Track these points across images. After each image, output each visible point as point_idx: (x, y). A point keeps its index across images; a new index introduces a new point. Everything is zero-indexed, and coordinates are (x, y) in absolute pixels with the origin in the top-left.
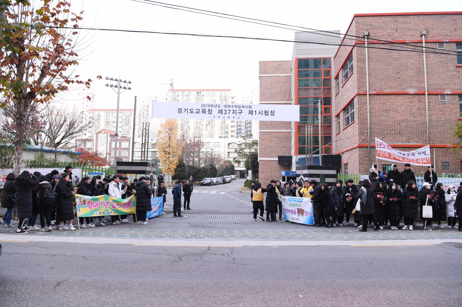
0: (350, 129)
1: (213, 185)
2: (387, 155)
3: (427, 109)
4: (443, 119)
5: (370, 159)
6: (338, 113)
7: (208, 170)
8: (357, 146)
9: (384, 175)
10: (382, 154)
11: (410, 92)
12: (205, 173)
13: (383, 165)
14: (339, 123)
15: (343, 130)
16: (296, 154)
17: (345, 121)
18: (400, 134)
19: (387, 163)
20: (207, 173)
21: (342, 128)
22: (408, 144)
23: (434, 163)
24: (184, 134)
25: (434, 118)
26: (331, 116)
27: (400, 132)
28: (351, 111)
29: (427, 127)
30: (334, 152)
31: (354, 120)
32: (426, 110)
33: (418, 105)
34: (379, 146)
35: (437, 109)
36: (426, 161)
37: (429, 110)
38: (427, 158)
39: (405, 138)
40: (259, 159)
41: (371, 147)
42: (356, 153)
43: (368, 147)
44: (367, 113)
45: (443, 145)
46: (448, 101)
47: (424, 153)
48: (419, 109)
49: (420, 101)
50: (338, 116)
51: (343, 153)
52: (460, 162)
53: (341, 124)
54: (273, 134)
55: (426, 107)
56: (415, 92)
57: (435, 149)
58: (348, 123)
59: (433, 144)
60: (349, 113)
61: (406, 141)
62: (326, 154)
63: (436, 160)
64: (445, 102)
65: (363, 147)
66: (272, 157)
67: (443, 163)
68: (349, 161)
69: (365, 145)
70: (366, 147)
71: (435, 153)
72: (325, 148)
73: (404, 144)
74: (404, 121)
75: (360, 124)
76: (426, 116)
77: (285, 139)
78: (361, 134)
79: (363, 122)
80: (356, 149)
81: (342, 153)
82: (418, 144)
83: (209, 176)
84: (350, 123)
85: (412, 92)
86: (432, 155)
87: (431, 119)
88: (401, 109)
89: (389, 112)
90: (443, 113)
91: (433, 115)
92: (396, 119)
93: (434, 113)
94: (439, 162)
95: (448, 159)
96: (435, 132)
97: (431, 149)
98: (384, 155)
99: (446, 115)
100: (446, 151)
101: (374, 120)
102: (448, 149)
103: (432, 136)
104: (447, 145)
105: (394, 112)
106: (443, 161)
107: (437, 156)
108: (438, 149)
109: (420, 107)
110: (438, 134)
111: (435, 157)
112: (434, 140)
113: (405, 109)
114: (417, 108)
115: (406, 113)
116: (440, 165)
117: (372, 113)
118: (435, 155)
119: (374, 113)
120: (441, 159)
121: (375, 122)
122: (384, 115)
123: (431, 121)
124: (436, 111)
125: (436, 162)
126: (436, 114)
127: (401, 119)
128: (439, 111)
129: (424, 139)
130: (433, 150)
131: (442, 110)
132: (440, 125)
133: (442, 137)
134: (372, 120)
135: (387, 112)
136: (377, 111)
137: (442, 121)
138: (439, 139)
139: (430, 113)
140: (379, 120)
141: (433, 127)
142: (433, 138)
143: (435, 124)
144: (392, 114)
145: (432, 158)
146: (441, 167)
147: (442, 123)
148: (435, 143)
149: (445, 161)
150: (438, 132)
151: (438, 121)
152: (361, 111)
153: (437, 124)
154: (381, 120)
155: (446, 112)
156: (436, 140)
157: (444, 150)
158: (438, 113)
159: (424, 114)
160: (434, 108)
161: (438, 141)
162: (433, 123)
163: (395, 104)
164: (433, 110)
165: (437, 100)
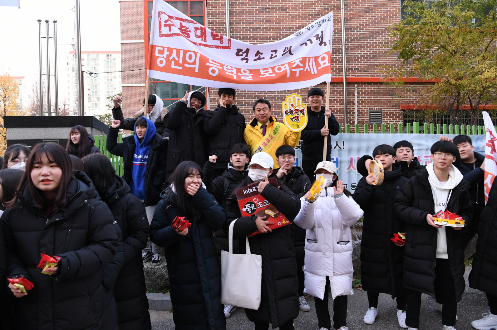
2: (194, 63)
3: (342, 6)
4: (371, 27)
10: (177, 63)
23: (355, 113)
25: (354, 25)
29: (342, 42)
32: (340, 9)
34: (165, 30)
35: (361, 8)
37: (345, 10)
45: (370, 77)
48: (326, 6)
52: (401, 110)
55: (340, 3)
57: (356, 86)
59: (354, 77)
63: (358, 109)
67: (371, 112)
71: (356, 94)
76: (341, 20)
86: (351, 98)
87: (350, 27)
88: (293, 6)
89: (270, 12)
90: (371, 16)
91: (354, 18)
92: (283, 26)
93: (355, 16)
94: (364, 111)
95: (380, 106)
96: (357, 53)
97: (350, 86)
98: (186, 65)
99: (376, 19)
100: (377, 91)
101: (240, 28)
102: (381, 86)
103: (352, 60)
104: (379, 78)
105: (279, 12)
106: (372, 108)
107: (360, 100)
108: (362, 86)
109: (329, 3)
110: (363, 56)
111: (358, 102)
112: (355, 69)
113: (301, 6)
114: (324, 4)
115: (302, 15)
116: (365, 117)
117: (235, 14)
118: (358, 97)
119: (240, 14)
120: (368, 106)
121: (243, 32)
122: (260, 19)
123: (350, 31)
124: (359, 12)
125: (358, 111)
126: (358, 18)
127: (292, 26)
128: (365, 12)
129: (338, 66)
130: (353, 89)
131: (370, 10)
132: (366, 38)
133: (370, 62)
134: (236, 28)
135: (265, 12)
136: (247, 10)
137: (369, 32)
138: (364, 67)
139: (349, 16)
140: (249, 28)
141: (354, 42)
142: (352, 64)
143: (357, 38)
144: (277, 17)
145: (352, 104)
146: (369, 121)
147: (369, 36)
148: (357, 75)
149: (374, 108)
150: (363, 53)
151: (363, 32)
152: (213, 10)
153: (360, 38)
154: (254, 28)
155: (377, 15)
156: (359, 69)
157: (374, 89)
158: (363, 16)
159: (337, 18)
160: (355, 5)
161: (362, 71)
162: (352, 36)
164: (353, 10)
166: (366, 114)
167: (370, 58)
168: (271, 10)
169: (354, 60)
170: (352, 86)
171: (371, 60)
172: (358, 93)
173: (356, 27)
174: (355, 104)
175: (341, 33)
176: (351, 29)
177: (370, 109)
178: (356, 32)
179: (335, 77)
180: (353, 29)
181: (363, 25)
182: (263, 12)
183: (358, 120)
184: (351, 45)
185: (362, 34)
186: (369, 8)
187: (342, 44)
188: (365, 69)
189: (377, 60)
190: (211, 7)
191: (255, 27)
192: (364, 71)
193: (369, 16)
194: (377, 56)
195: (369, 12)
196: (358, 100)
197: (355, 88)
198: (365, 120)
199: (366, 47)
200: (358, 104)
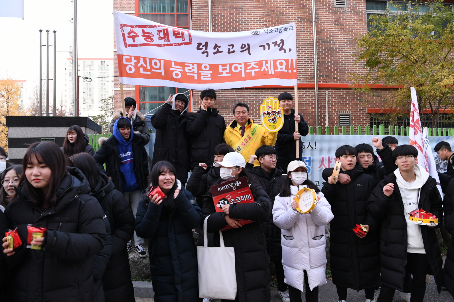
3: (314, 19)
4: (340, 38)
25: (325, 36)
29: (313, 52)
32: (312, 22)
33: (300, 13)
35: (331, 21)
36: (284, 70)
37: (316, 23)
38: (287, 60)
44: (208, 26)
45: (340, 83)
46: (349, 8)
47: (281, 45)
48: (300, 19)
49: (303, 6)
52: (368, 113)
55: (312, 16)
57: (327, 91)
59: (325, 83)
63: (329, 112)
64: (343, 8)
67: (341, 115)
76: (313, 32)
86: (322, 102)
87: (321, 38)
88: (269, 19)
89: (248, 24)
90: (340, 29)
91: (325, 30)
93: (326, 28)
94: (334, 114)
95: (349, 110)
96: (328, 62)
97: (321, 92)
98: (153, 70)
99: (345, 31)
100: (346, 96)
102: (349, 92)
103: (323, 68)
104: (348, 85)
105: (256, 25)
106: (341, 112)
107: (331, 104)
108: (332, 92)
109: (302, 17)
110: (332, 64)
111: (328, 106)
112: (325, 76)
113: (277, 19)
114: (297, 18)
116: (335, 120)
117: (217, 26)
118: (328, 102)
119: (222, 26)
120: (337, 110)
123: (321, 42)
124: (329, 25)
125: (328, 114)
126: (328, 30)
128: (335, 25)
129: (310, 73)
130: (324, 94)
131: (339, 23)
132: (336, 48)
133: (339, 70)
135: (245, 24)
136: (228, 22)
137: (338, 42)
138: (334, 74)
139: (319, 28)
141: (325, 52)
142: (323, 72)
143: (328, 48)
145: (323, 108)
146: (338, 123)
147: (338, 46)
148: (327, 81)
149: (343, 112)
150: (332, 61)
151: (333, 42)
152: (197, 22)
153: (330, 48)
155: (345, 27)
156: (329, 76)
157: (343, 94)
158: (333, 28)
159: (309, 30)
160: (326, 19)
161: (332, 78)
162: (323, 46)
163: (259, 11)
164: (324, 23)
165: (331, 5)
166: (335, 117)
167: (339, 66)
168: (249, 22)
169: (325, 68)
170: (323, 92)
171: (340, 68)
172: (328, 98)
173: (327, 38)
174: (325, 108)
175: (313, 44)
176: (322, 40)
177: (339, 112)
178: (326, 43)
179: (307, 83)
180: (324, 40)
181: (333, 36)
182: (243, 24)
183: (328, 122)
184: (322, 54)
185: (332, 44)
186: (338, 21)
187: (313, 54)
188: (335, 76)
189: (345, 68)
190: (196, 20)
192: (334, 78)
193: (338, 29)
194: (345, 64)
195: (338, 25)
196: (329, 104)
198: (334, 122)
199: (336, 56)
200: (329, 108)
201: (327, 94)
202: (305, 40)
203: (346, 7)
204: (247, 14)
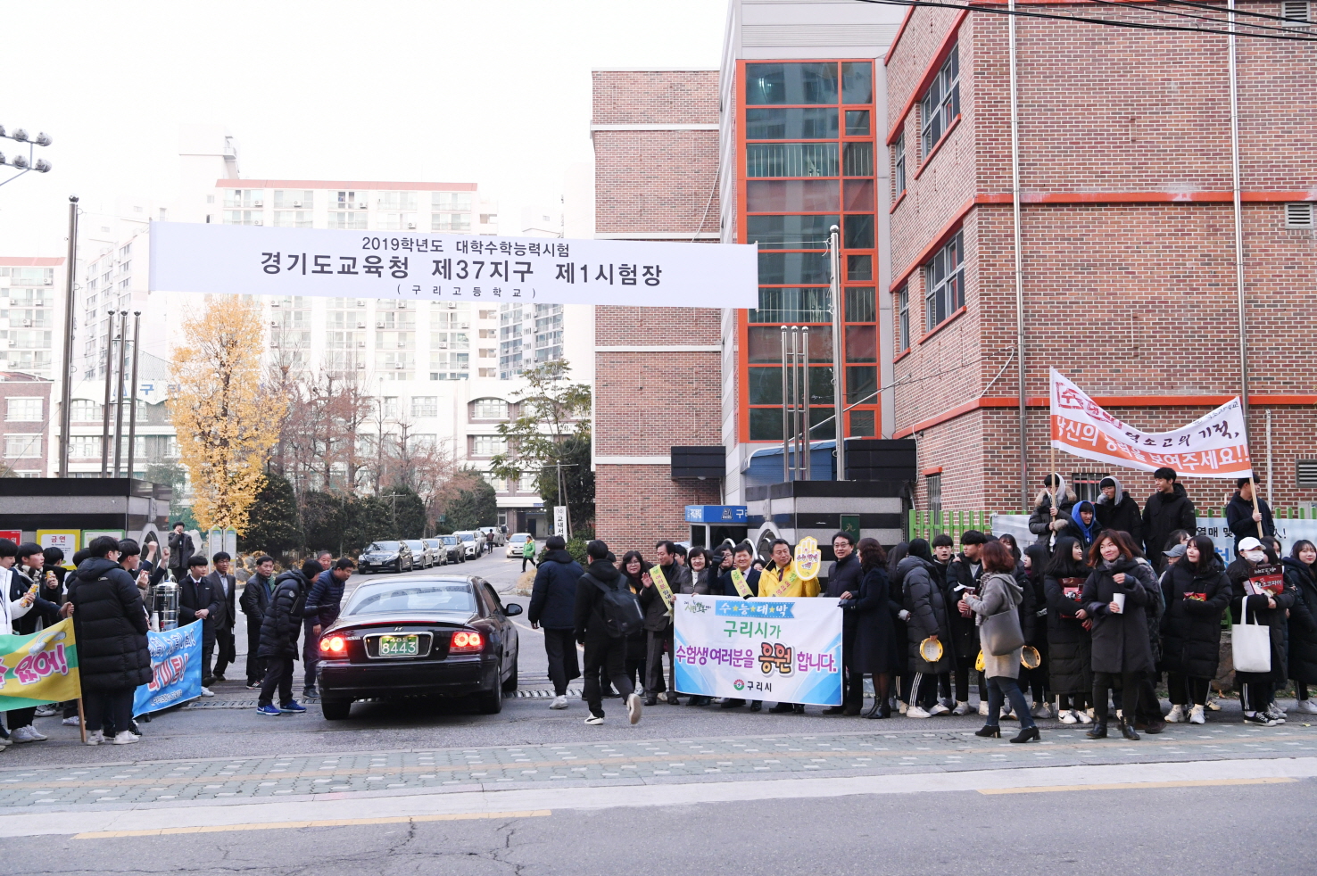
0: (949, 337)
1: (408, 570)
2: (1092, 437)
3: (1239, 259)
4: (1298, 296)
5: (1025, 453)
6: (901, 276)
7: (387, 508)
8: (978, 406)
9: (1083, 514)
10: (1073, 435)
11: (1176, 195)
12: (379, 521)
13: (1074, 474)
14: (905, 315)
15: (921, 344)
16: (741, 439)
17: (927, 307)
18: (1136, 356)
19: (1091, 467)
20: (384, 523)
21: (916, 337)
22: (1167, 393)
23: (1266, 464)
24: (286, 365)
25: (1263, 292)
26: (873, 290)
27: (1136, 348)
28: (953, 268)
29: (1238, 327)
30: (888, 429)
31: (962, 302)
32: (1235, 265)
33: (1207, 245)
34: (1064, 401)
35: (1277, 259)
36: (1231, 461)
37: (1245, 264)
38: (1233, 449)
39: (1155, 373)
40: (596, 460)
41: (1028, 408)
42: (974, 432)
43: (1018, 408)
44: (1015, 278)
45: (1299, 395)
47: (1223, 428)
48: (1207, 260)
49: (1214, 230)
50: (900, 289)
51: (921, 432)
53: (915, 320)
54: (651, 362)
55: (1235, 251)
56: (1193, 195)
57: (1268, 411)
58: (941, 317)
59: (1263, 395)
60: (946, 279)
61: (1162, 384)
62: (859, 438)
63: (1274, 456)
64: (1307, 230)
65: (998, 408)
66: (644, 451)
67: (1300, 464)
68: (945, 463)
69: (1006, 399)
70: (1011, 408)
71: (1268, 428)
72: (852, 412)
73: (1153, 393)
74: (1152, 306)
75: (986, 317)
76: (1236, 285)
77: (698, 381)
78: (990, 356)
79: (996, 311)
80: (973, 414)
81: (917, 433)
82: (1204, 393)
83: (393, 532)
84: (949, 316)
85: (1184, 195)
86: (1259, 434)
87: (1255, 297)
88: (1140, 260)
89: (1096, 273)
90: (1299, 276)
91: (1262, 280)
92: (1122, 298)
93: (1265, 276)
94: (1286, 460)
96: (1270, 349)
97: (1255, 412)
98: (1082, 438)
99: (1309, 280)
100: (1312, 421)
101: (1041, 303)
103: (1259, 362)
105: (1113, 273)
106: (1302, 455)
107: (1277, 438)
108: (1281, 412)
109: (1212, 254)
110: (1281, 353)
111: (1272, 443)
112: (1265, 379)
113: (1157, 260)
114: (1201, 256)
115: (1158, 277)
116: (1288, 473)
117: (1031, 277)
118: (1272, 434)
119: (1040, 277)
120: (1293, 452)
121: (1045, 311)
122: (1078, 286)
123: (1255, 306)
124: (1272, 268)
125: (1272, 460)
126: (1271, 280)
127: (1139, 298)
128: (1286, 268)
129: (1229, 373)
130: (1261, 417)
131: (1297, 263)
132: (1288, 319)
133: (1297, 366)
134: (1032, 303)
135: (1088, 273)
136: (1052, 269)
137: (1294, 306)
138: (1284, 374)
139: (1251, 276)
140: (1058, 303)
141: (1263, 327)
142: (1260, 370)
143: (1270, 319)
144: (1109, 281)
145: (1261, 447)
146: (1295, 480)
147: (1294, 314)
148: (1269, 390)
149: (1307, 456)
150: (1281, 347)
151: (1281, 306)
152: (989, 269)
153: (1275, 319)
154: (1066, 303)
156: (1273, 379)
157: (1305, 417)
158: (1281, 276)
159: (1228, 281)
160: (1266, 255)
161: (1280, 383)
162: (1260, 315)
163: (1118, 243)
164: (1260, 264)
165: (1277, 225)
166: (1289, 468)
167: (1296, 357)
168: (1098, 269)
169: (1264, 362)
170: (1260, 412)
171: (1298, 362)
172: (1272, 425)
173: (1267, 297)
174: (1266, 447)
175: (1237, 311)
176: (1257, 302)
177: (1297, 456)
178: (1266, 308)
179: (1224, 394)
180: (1261, 302)
181: (1282, 293)
182: (1084, 273)
183: (1273, 478)
184: (1256, 332)
185: (1280, 310)
186: (1294, 259)
187: (1238, 332)
188: (1286, 379)
189: (1311, 361)
190: (987, 265)
191: (1068, 301)
192: (1284, 383)
193: (1294, 276)
194: (1311, 353)
195: (1294, 268)
196: (1273, 438)
197: (1266, 416)
198: (1287, 478)
199: (1289, 336)
200: (1273, 447)
201: (1269, 417)
202: (1219, 302)
203: (1312, 228)
204: (1094, 252)
